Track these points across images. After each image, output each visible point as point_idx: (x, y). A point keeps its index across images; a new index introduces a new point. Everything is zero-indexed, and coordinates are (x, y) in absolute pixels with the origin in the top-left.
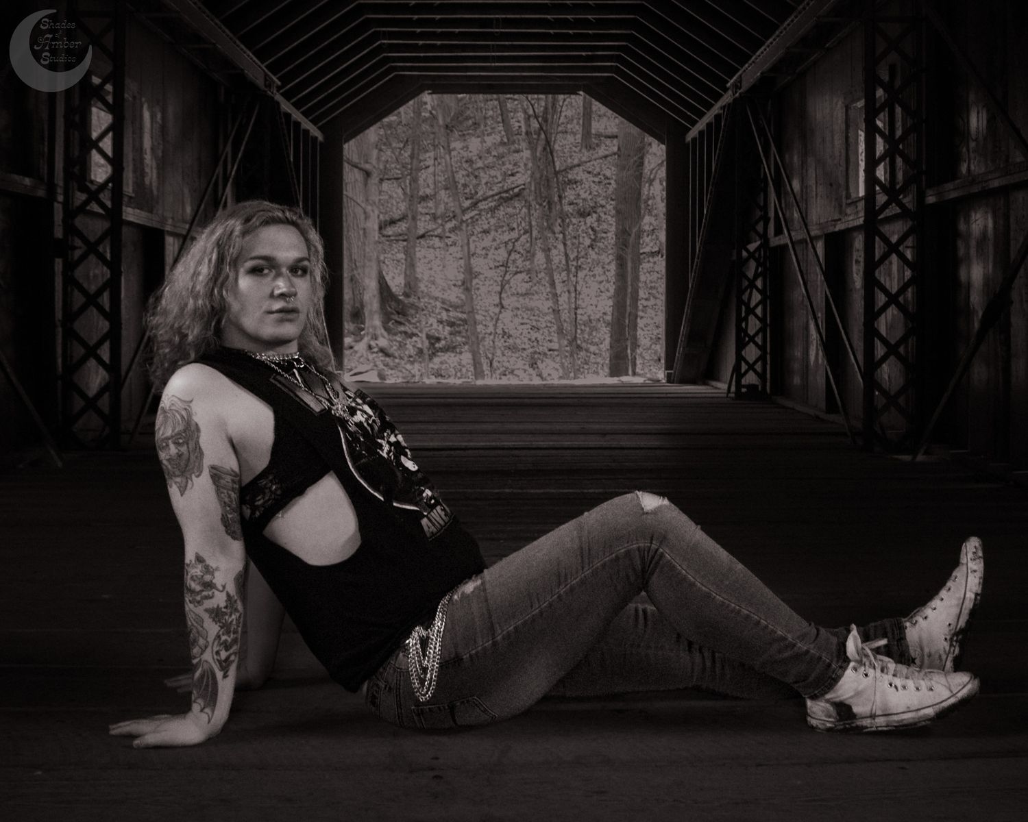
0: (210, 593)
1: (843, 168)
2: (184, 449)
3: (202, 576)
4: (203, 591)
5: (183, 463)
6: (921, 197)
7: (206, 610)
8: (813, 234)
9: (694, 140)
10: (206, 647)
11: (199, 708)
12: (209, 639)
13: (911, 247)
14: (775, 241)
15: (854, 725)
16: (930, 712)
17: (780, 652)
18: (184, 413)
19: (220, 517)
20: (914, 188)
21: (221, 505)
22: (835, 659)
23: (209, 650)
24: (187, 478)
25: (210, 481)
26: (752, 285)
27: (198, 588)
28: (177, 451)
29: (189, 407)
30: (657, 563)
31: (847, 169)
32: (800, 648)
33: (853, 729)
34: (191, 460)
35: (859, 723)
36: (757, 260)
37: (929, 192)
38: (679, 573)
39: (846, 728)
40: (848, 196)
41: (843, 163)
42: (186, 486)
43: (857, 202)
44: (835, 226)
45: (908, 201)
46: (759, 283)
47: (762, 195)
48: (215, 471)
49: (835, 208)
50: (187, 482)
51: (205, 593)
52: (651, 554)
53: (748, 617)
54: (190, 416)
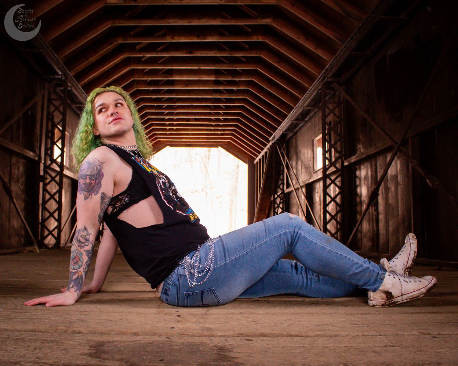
0: (87, 243)
1: (312, 161)
2: (93, 182)
3: (86, 236)
4: (85, 242)
5: (90, 188)
6: (342, 163)
7: (85, 251)
8: (301, 185)
9: (257, 163)
10: (82, 266)
11: (74, 290)
12: (83, 263)
13: (339, 181)
14: (286, 191)
15: (393, 301)
16: (424, 290)
17: (357, 269)
18: (99, 167)
19: (99, 214)
20: (340, 161)
21: (101, 209)
22: (380, 270)
23: (82, 267)
24: (90, 194)
25: (100, 198)
26: (278, 206)
27: (83, 241)
28: (90, 182)
29: (102, 165)
30: (299, 237)
31: (313, 161)
32: (365, 266)
33: (393, 303)
34: (95, 187)
35: (394, 300)
36: (280, 198)
37: (345, 161)
38: (309, 240)
39: (390, 303)
40: (314, 170)
41: (312, 160)
42: (88, 197)
43: (317, 171)
44: (309, 181)
45: (338, 165)
46: (281, 205)
47: (282, 176)
48: (103, 195)
49: (309, 176)
50: (89, 196)
51: (86, 243)
52: (295, 234)
53: (341, 255)
54: (101, 169)
